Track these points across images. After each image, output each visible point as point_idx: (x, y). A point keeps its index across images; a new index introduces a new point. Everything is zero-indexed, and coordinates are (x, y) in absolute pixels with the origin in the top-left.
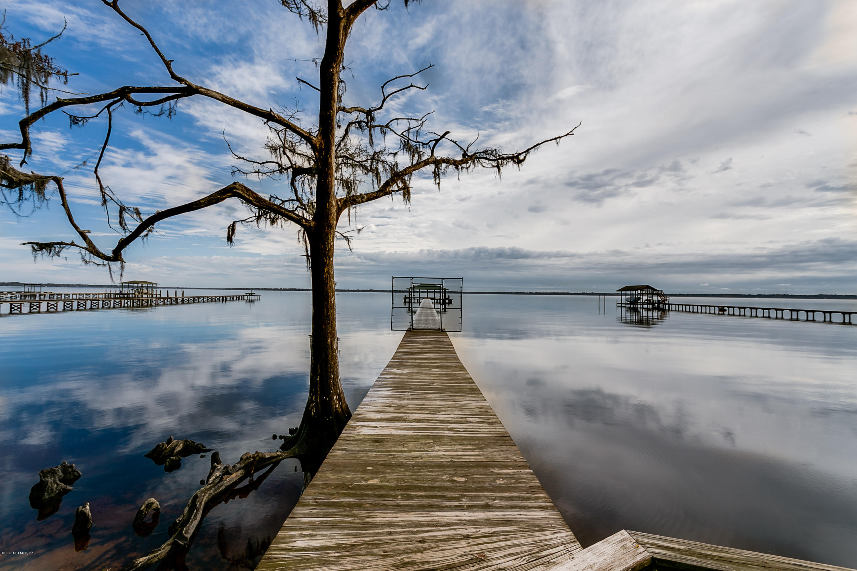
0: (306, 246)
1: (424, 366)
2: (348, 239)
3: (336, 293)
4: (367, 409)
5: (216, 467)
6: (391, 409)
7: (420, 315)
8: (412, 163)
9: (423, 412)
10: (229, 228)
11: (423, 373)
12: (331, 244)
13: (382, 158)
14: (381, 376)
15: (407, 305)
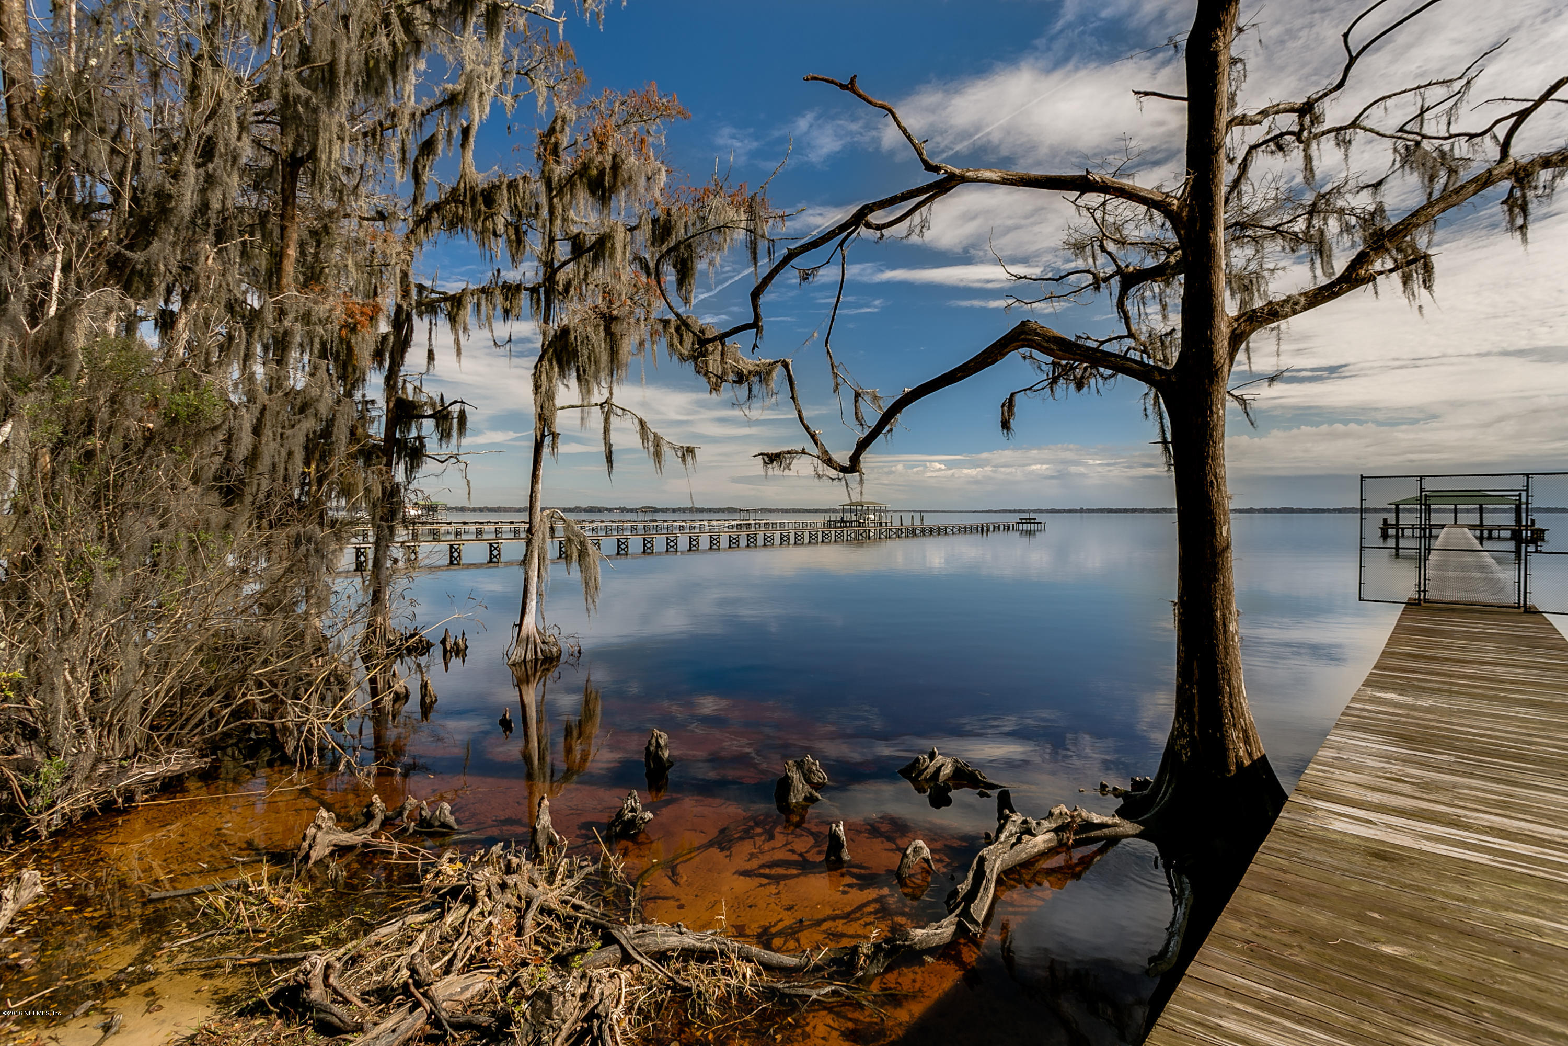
0: (1162, 423)
1: (1483, 695)
2: (1244, 400)
3: (1231, 516)
4: (1335, 776)
5: (1008, 817)
6: (1407, 789)
7: (1440, 566)
8: (1430, 194)
9: (1513, 814)
10: (1003, 406)
11: (1485, 714)
12: (1218, 413)
13: (1340, 203)
14: (1352, 705)
15: (1391, 543)
